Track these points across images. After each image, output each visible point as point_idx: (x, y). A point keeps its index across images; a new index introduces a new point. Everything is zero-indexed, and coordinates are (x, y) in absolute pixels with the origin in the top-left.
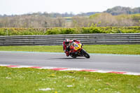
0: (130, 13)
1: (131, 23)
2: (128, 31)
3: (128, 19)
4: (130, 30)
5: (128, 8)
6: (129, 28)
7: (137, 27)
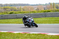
0: (2, 6)
1: (3, 10)
2: (2, 14)
3: (2, 9)
4: (3, 13)
5: (2, 4)
6: (2, 13)
7: (6, 12)
